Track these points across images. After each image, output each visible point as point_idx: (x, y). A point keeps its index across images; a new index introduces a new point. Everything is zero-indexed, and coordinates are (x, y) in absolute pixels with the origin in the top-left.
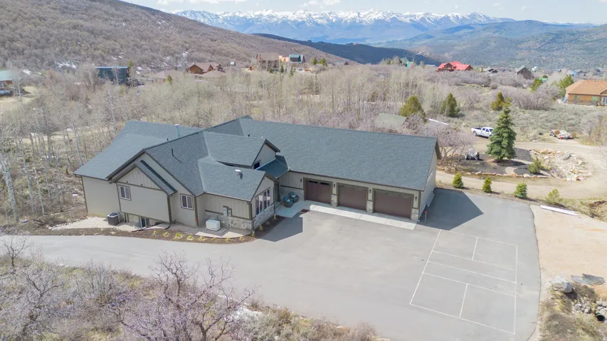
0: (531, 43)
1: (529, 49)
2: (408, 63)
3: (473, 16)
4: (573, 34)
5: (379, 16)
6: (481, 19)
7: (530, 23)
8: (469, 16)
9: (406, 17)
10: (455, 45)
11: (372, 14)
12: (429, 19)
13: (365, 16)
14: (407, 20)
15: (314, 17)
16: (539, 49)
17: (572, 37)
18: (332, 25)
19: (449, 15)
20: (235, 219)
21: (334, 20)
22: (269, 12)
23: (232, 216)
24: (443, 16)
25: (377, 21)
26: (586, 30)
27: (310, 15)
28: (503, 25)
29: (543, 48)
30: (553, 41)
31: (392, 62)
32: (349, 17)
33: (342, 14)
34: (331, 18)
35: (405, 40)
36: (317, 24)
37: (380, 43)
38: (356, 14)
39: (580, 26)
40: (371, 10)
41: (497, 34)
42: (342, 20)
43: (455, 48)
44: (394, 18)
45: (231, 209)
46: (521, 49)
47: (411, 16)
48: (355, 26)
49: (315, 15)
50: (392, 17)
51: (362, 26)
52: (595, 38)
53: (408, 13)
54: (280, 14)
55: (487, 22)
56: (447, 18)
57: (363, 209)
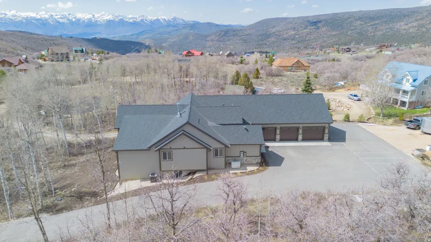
0: (213, 37)
1: (212, 41)
2: (161, 51)
3: (175, 19)
4: (234, 31)
5: (110, 17)
6: (179, 21)
7: (209, 24)
8: (172, 19)
9: (130, 19)
10: (168, 38)
11: (104, 16)
12: (146, 20)
13: (99, 17)
14: (131, 21)
15: (56, 17)
16: (217, 40)
17: (234, 33)
18: (72, 23)
19: (160, 18)
20: (249, 158)
21: (74, 20)
22: (13, 12)
23: (246, 157)
24: (155, 18)
25: (109, 21)
26: (240, 28)
27: (52, 15)
28: (194, 25)
29: (220, 39)
30: (224, 35)
31: (150, 51)
32: (86, 18)
33: (79, 15)
34: (71, 18)
35: (132, 35)
36: (59, 22)
37: (114, 38)
38: (92, 16)
39: (236, 26)
40: (103, 13)
41: (192, 31)
42: (80, 19)
43: (169, 40)
44: (122, 19)
45: (246, 152)
46: (208, 41)
47: (133, 18)
48: (91, 24)
49: (56, 15)
50: (119, 18)
51: (98, 25)
52: (246, 33)
53: (131, 16)
54: (24, 14)
55: (184, 23)
56: (158, 20)
57: (296, 140)
